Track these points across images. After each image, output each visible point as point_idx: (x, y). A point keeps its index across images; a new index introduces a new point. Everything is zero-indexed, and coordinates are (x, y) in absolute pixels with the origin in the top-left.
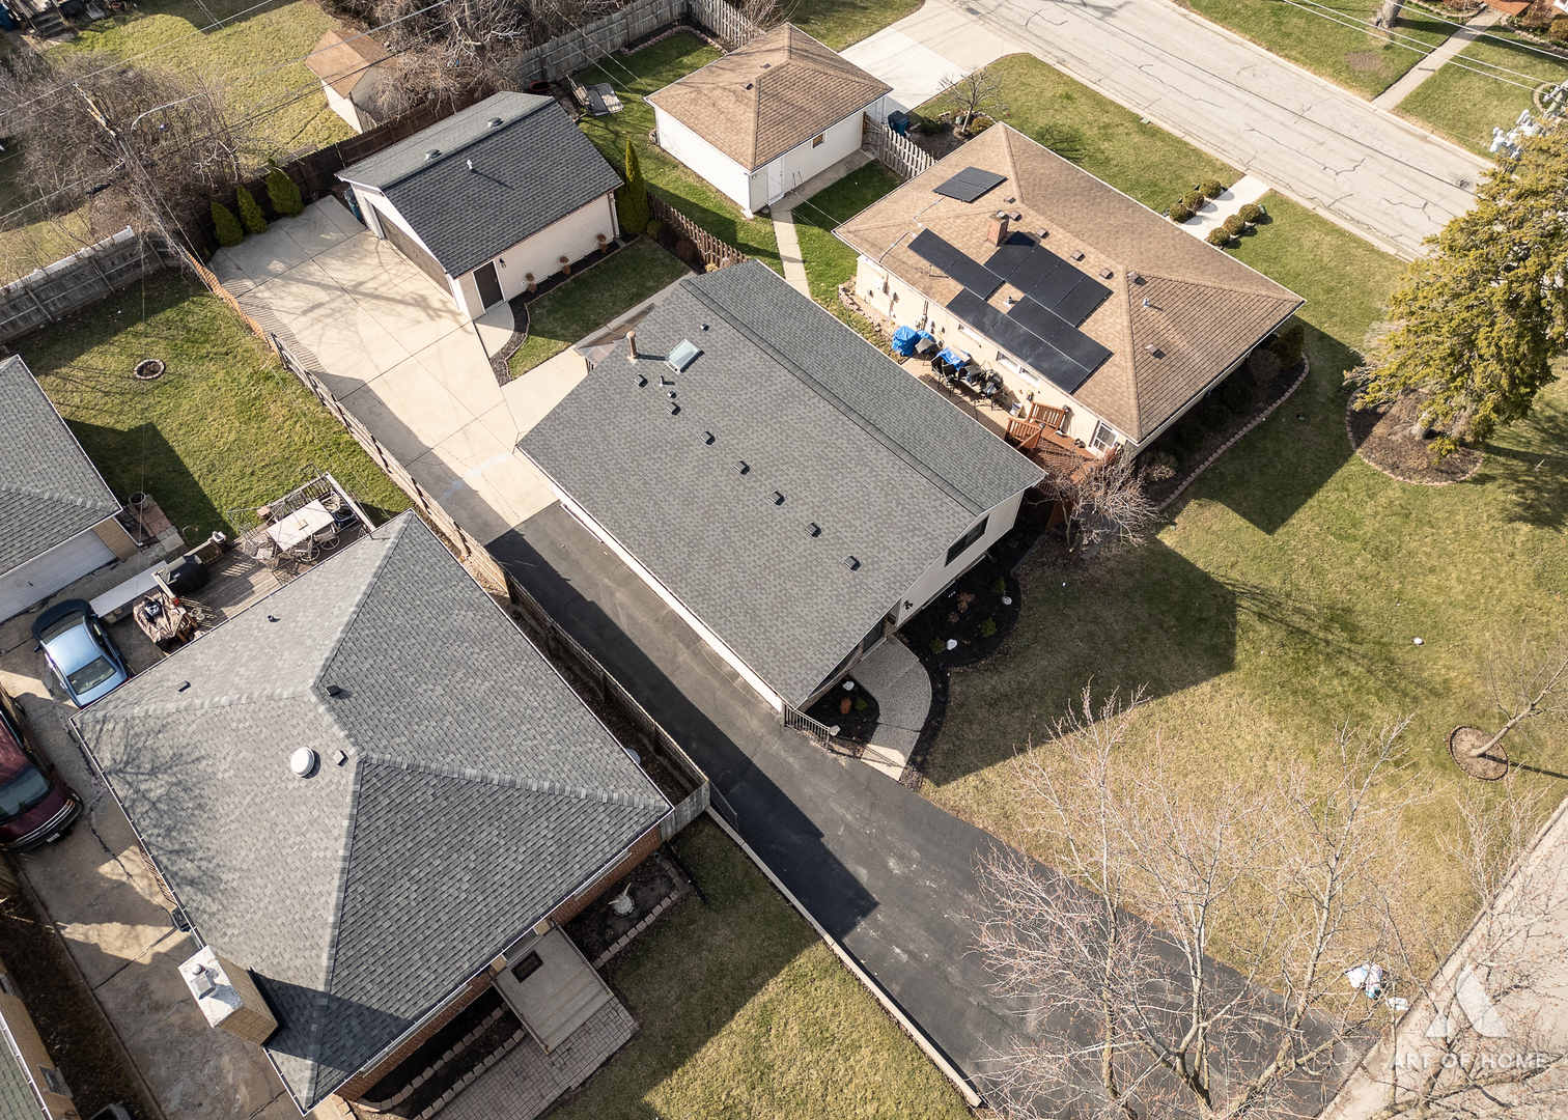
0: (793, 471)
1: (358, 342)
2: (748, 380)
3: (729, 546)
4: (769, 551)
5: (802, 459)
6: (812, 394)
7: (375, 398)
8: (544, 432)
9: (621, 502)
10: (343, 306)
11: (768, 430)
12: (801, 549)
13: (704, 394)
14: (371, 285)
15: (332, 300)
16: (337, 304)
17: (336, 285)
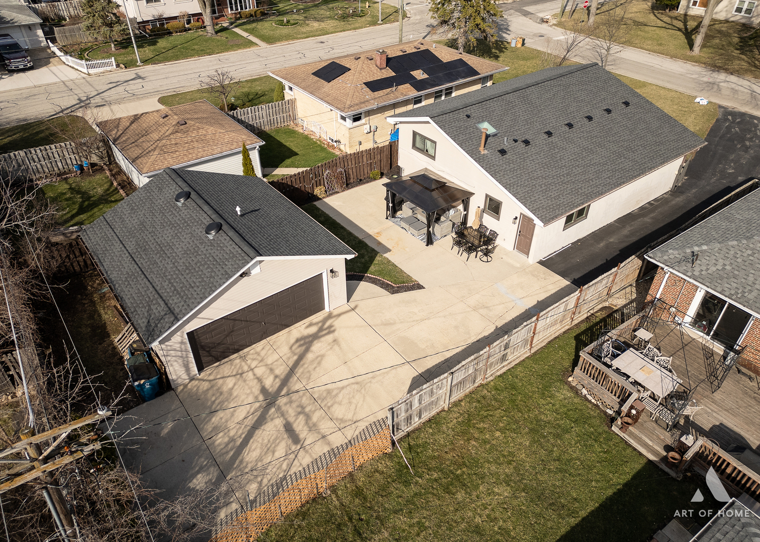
15: (283, 415)
16: (291, 412)
17: (259, 413)
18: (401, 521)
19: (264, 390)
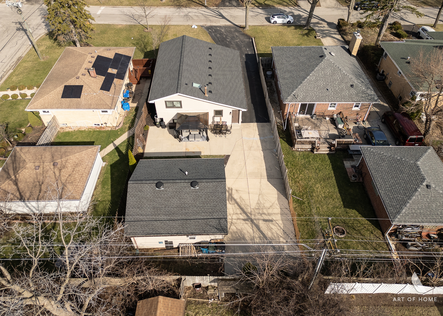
0: (202, 61)
1: (260, 196)
2: (191, 73)
3: (226, 66)
4: (220, 60)
6: (184, 62)
7: (267, 173)
10: (257, 214)
12: (215, 56)
13: (202, 79)
14: (241, 217)
15: (259, 220)
16: (259, 217)
17: (253, 226)
19: (244, 220)
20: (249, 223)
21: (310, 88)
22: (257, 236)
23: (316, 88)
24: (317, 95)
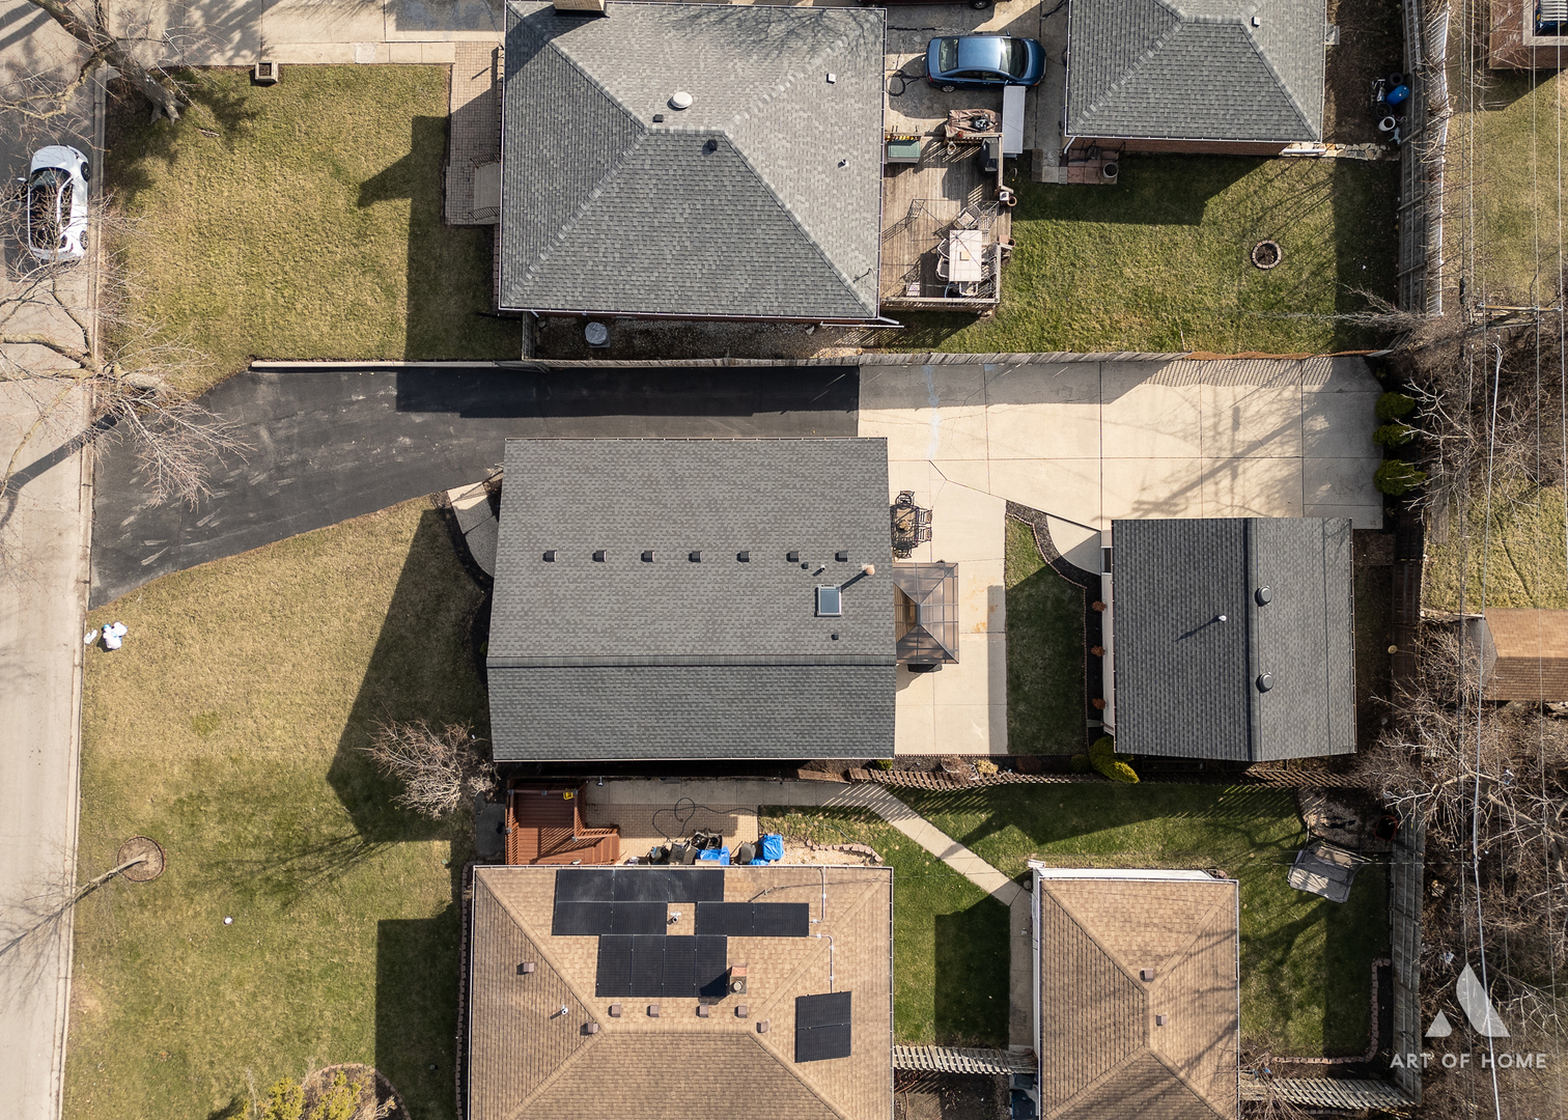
0: (656, 585)
1: (1161, 428)
2: (757, 623)
3: (651, 499)
4: (618, 519)
5: (657, 598)
6: (695, 652)
7: (1079, 401)
8: (875, 464)
9: (762, 464)
10: (1218, 444)
11: (704, 599)
12: (596, 538)
13: (781, 586)
14: (1226, 483)
15: (1233, 440)
16: (1225, 440)
17: (1251, 455)
18: (1209, 302)
19: (1234, 476)
20: (1242, 466)
21: (834, 222)
22: (1279, 450)
23: (834, 200)
24: (858, 204)
